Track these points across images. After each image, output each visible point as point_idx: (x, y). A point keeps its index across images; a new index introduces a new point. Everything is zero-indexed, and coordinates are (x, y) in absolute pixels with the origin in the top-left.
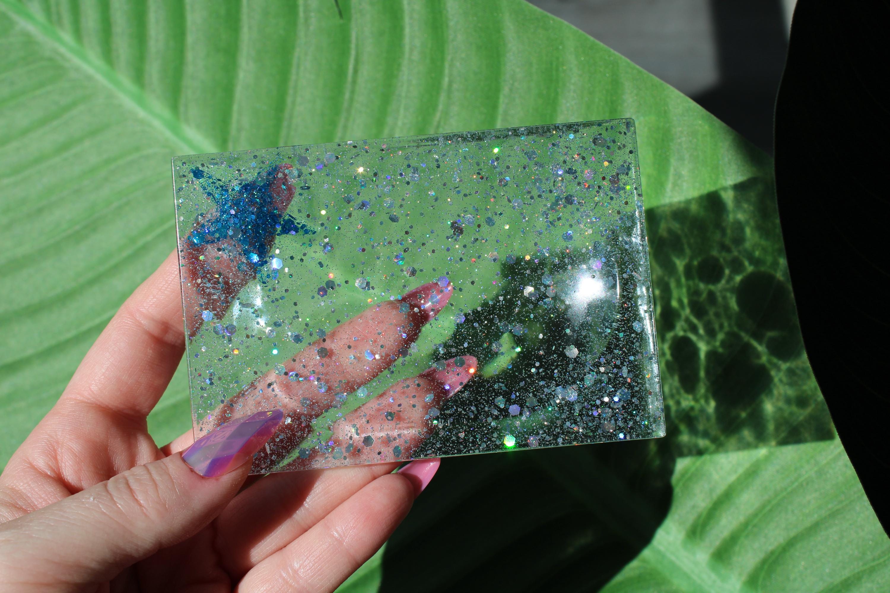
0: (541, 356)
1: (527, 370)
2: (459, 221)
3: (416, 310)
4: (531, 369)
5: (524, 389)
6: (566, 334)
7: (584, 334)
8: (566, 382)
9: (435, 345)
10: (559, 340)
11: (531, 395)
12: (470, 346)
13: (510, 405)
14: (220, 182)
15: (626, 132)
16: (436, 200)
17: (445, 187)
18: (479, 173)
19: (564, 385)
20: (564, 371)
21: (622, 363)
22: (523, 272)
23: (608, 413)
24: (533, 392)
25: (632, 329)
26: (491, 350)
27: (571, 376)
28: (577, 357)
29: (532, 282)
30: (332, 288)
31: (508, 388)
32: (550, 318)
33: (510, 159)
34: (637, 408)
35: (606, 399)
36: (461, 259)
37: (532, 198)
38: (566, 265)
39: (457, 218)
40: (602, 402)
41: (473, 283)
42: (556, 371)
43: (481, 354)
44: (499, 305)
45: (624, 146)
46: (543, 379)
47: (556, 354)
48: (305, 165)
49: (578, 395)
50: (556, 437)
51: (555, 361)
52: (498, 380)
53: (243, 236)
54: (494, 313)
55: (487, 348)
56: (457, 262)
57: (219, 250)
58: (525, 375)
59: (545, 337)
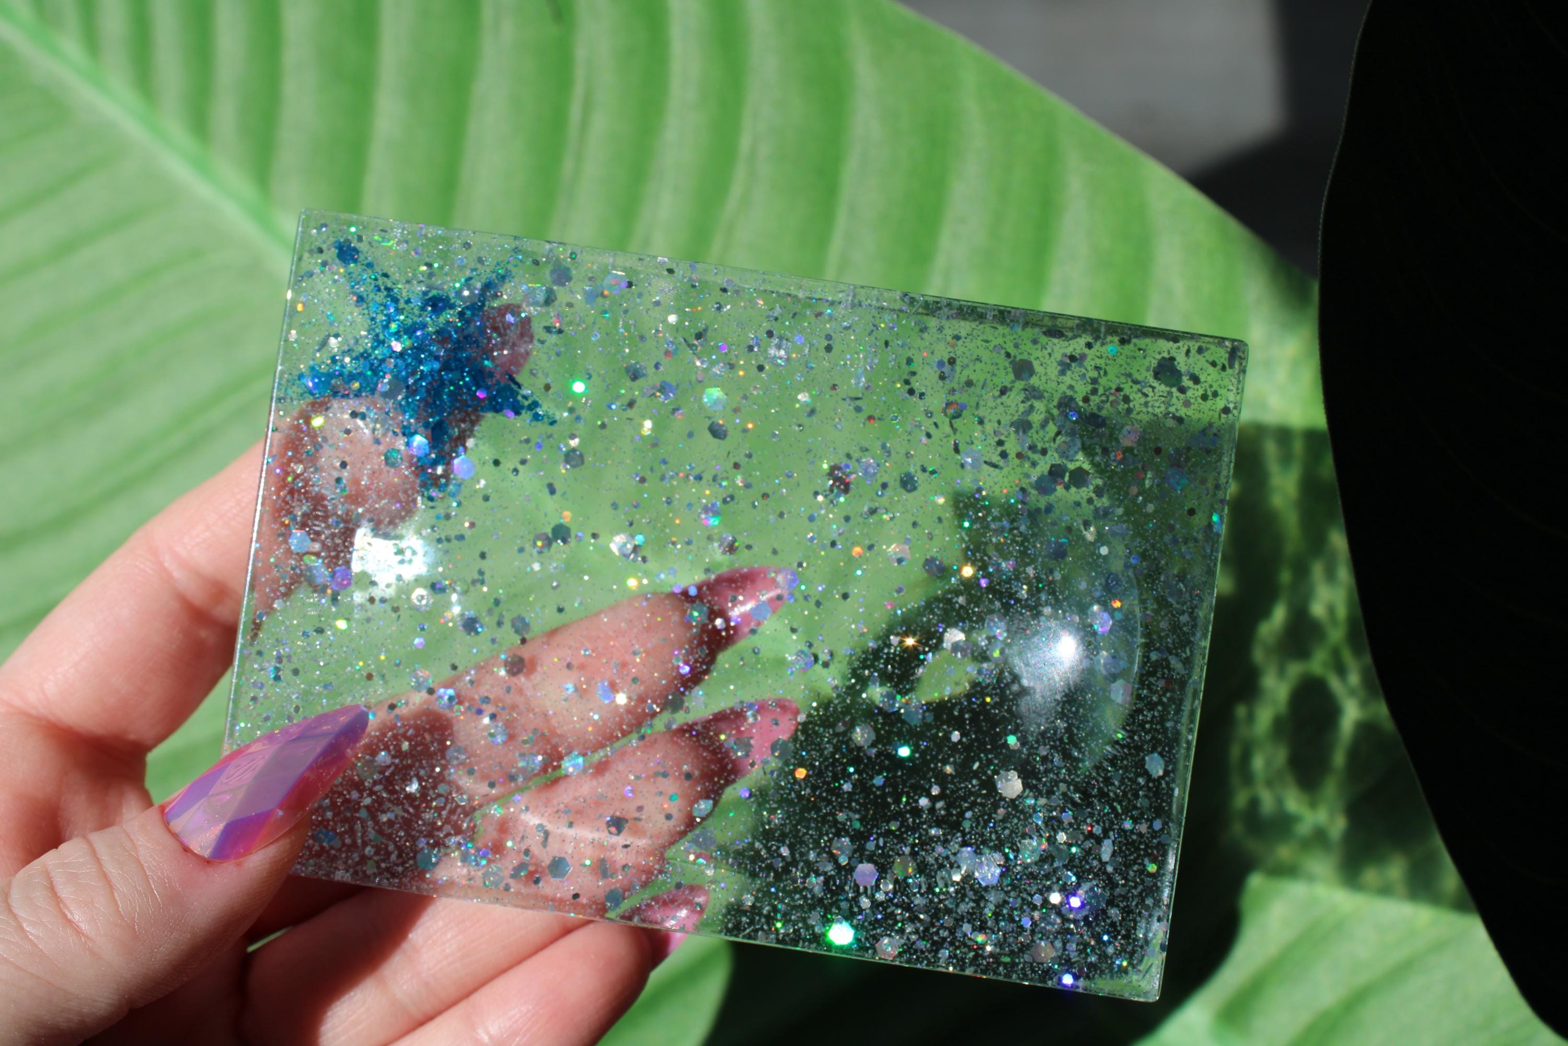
0: (946, 775)
1: (912, 798)
2: (847, 466)
3: (719, 622)
4: (920, 798)
5: (896, 837)
6: (1006, 745)
7: (1044, 753)
8: (984, 842)
9: (742, 702)
10: (990, 751)
11: (907, 850)
12: (810, 722)
13: (861, 862)
14: (385, 279)
15: (1227, 365)
16: (812, 412)
17: (834, 392)
18: (907, 382)
19: (978, 848)
20: (983, 819)
21: (1106, 832)
22: (952, 598)
23: (1053, 924)
24: (913, 846)
25: (1143, 766)
26: (850, 739)
27: (996, 832)
28: (1019, 797)
29: (964, 622)
30: (565, 541)
31: (865, 826)
32: (984, 703)
33: (979, 366)
34: (1113, 929)
35: (1055, 898)
36: (833, 544)
37: (1004, 455)
38: (1041, 605)
39: (845, 461)
40: (1046, 902)
41: (845, 596)
42: (968, 814)
43: (828, 742)
44: (888, 653)
45: (1215, 394)
46: (939, 824)
47: (979, 779)
48: (563, 285)
49: (1002, 875)
50: (937, 946)
51: (971, 793)
52: (850, 804)
53: (406, 398)
54: (872, 666)
55: (844, 733)
56: (823, 547)
57: (354, 415)
58: (905, 806)
59: (964, 740)
